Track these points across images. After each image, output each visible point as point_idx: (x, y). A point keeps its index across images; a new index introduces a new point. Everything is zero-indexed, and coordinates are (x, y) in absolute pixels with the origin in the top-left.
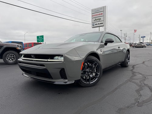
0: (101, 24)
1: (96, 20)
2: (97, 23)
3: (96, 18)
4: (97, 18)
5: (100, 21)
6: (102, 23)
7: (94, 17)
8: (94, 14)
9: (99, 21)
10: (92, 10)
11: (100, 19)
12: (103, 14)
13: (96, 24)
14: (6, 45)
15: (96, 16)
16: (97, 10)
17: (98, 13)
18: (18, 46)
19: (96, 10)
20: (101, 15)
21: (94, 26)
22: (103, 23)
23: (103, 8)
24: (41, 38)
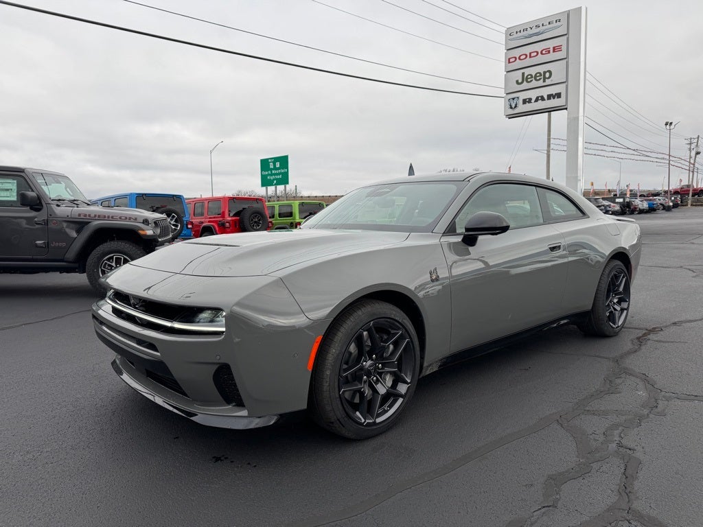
0: (550, 97)
1: (525, 79)
2: (533, 94)
3: (527, 72)
4: (533, 71)
5: (548, 82)
6: (559, 95)
7: (518, 64)
8: (517, 53)
9: (541, 83)
10: (509, 33)
11: (546, 75)
12: (564, 48)
13: (525, 102)
14: (100, 217)
15: (529, 62)
16: (535, 30)
17: (539, 47)
18: (146, 222)
19: (530, 32)
20: (552, 56)
21: (517, 111)
22: (563, 95)
23: (564, 22)
24: (279, 169)
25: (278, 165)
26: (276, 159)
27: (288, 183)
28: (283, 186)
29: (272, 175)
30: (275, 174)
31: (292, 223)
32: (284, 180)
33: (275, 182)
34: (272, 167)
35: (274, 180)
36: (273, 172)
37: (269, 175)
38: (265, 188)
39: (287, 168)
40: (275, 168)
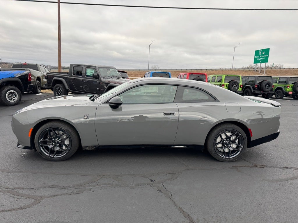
24: (264, 55)
25: (264, 53)
26: (263, 50)
27: (267, 62)
28: (265, 63)
29: (260, 58)
30: (261, 58)
31: (221, 85)
32: (266, 60)
33: (261, 61)
34: (260, 54)
35: (260, 60)
36: (261, 56)
37: (258, 58)
38: (255, 64)
39: (268, 55)
40: (262, 55)
